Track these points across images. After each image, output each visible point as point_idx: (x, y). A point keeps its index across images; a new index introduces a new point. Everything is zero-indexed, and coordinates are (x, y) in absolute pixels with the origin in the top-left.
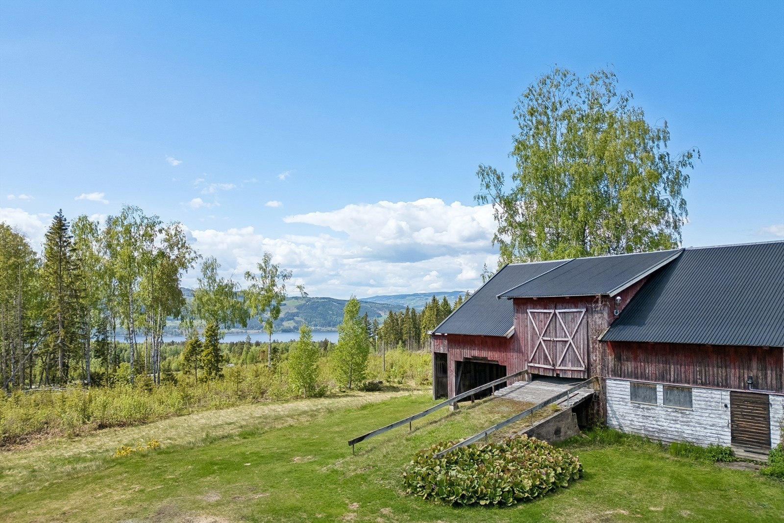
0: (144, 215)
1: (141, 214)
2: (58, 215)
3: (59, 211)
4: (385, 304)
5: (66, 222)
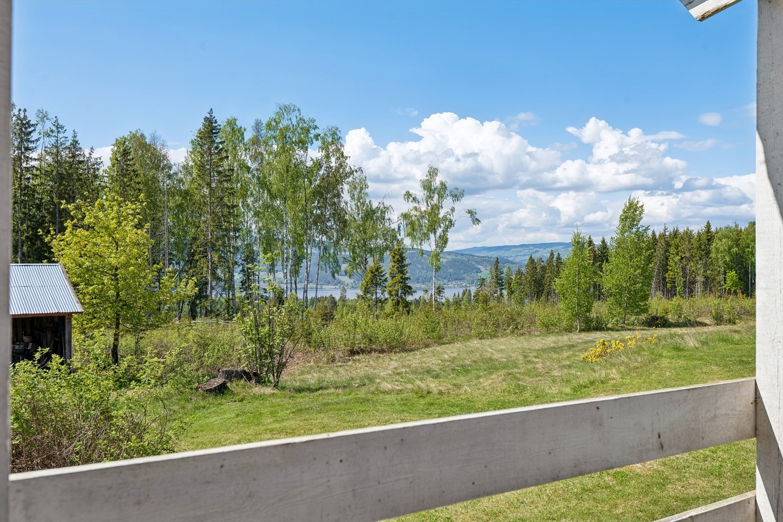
0: (301, 116)
1: (298, 115)
2: (208, 116)
3: (209, 110)
4: (486, 257)
5: (216, 125)
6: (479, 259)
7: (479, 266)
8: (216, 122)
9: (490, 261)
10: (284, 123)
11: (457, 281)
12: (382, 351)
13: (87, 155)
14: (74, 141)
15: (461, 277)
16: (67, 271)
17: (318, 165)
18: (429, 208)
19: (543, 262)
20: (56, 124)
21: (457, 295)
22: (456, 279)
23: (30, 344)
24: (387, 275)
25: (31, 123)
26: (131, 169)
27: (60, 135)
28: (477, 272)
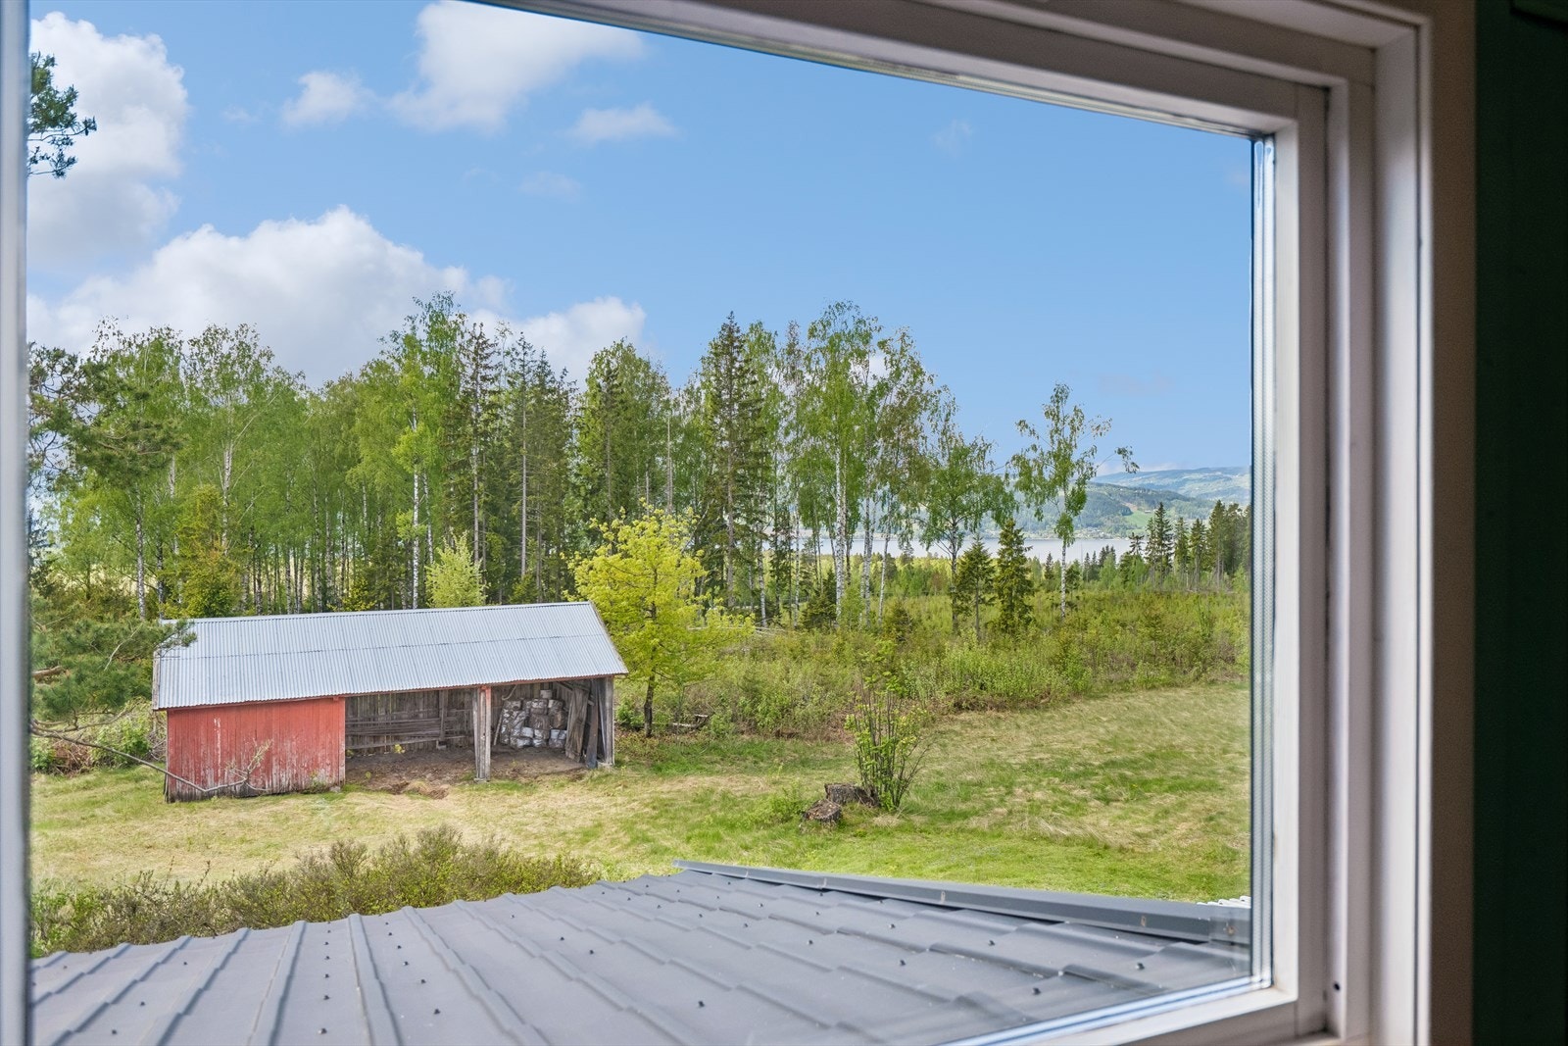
0: (860, 316)
1: (856, 315)
2: (728, 322)
3: (729, 315)
4: (1139, 489)
5: (739, 335)
6: (1128, 493)
7: (1127, 505)
8: (738, 331)
9: (1146, 495)
10: (837, 327)
11: (1089, 528)
12: (1000, 707)
13: (558, 379)
14: (542, 362)
15: (1097, 522)
16: (600, 609)
17: (883, 388)
18: (1056, 447)
19: (1239, 510)
20: (522, 343)
21: (1091, 557)
22: (1088, 525)
23: (551, 702)
24: (994, 564)
25: (490, 342)
26: (618, 399)
27: (528, 358)
28: (1124, 514)
